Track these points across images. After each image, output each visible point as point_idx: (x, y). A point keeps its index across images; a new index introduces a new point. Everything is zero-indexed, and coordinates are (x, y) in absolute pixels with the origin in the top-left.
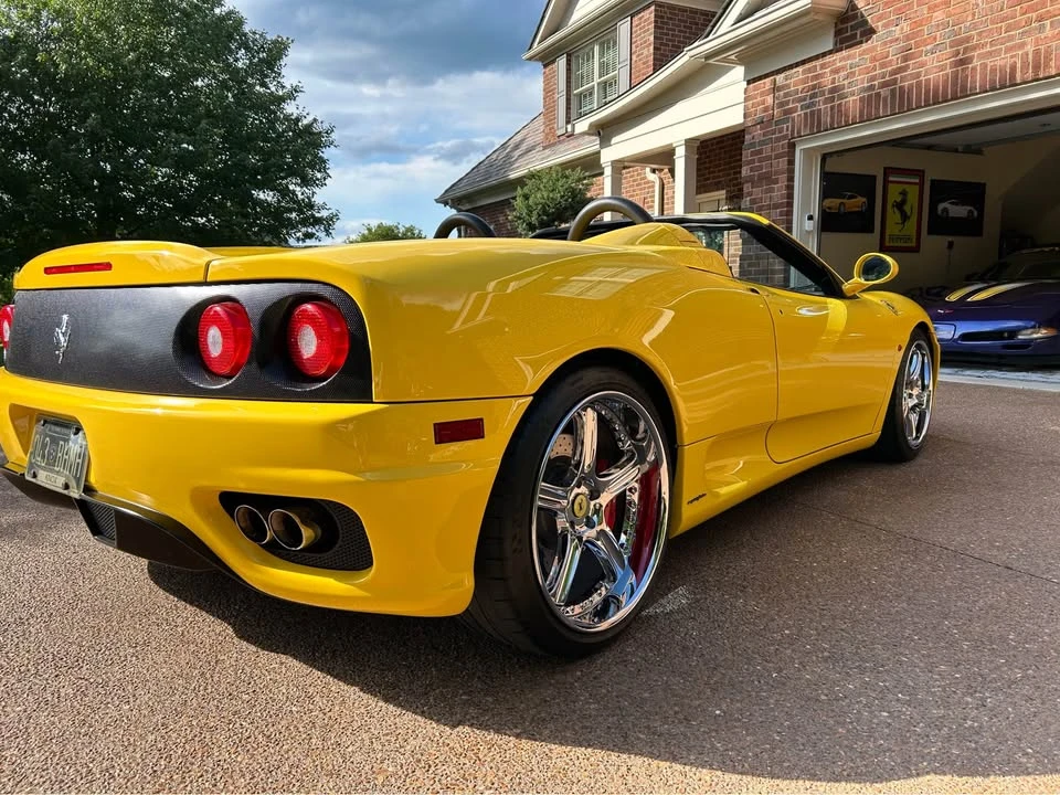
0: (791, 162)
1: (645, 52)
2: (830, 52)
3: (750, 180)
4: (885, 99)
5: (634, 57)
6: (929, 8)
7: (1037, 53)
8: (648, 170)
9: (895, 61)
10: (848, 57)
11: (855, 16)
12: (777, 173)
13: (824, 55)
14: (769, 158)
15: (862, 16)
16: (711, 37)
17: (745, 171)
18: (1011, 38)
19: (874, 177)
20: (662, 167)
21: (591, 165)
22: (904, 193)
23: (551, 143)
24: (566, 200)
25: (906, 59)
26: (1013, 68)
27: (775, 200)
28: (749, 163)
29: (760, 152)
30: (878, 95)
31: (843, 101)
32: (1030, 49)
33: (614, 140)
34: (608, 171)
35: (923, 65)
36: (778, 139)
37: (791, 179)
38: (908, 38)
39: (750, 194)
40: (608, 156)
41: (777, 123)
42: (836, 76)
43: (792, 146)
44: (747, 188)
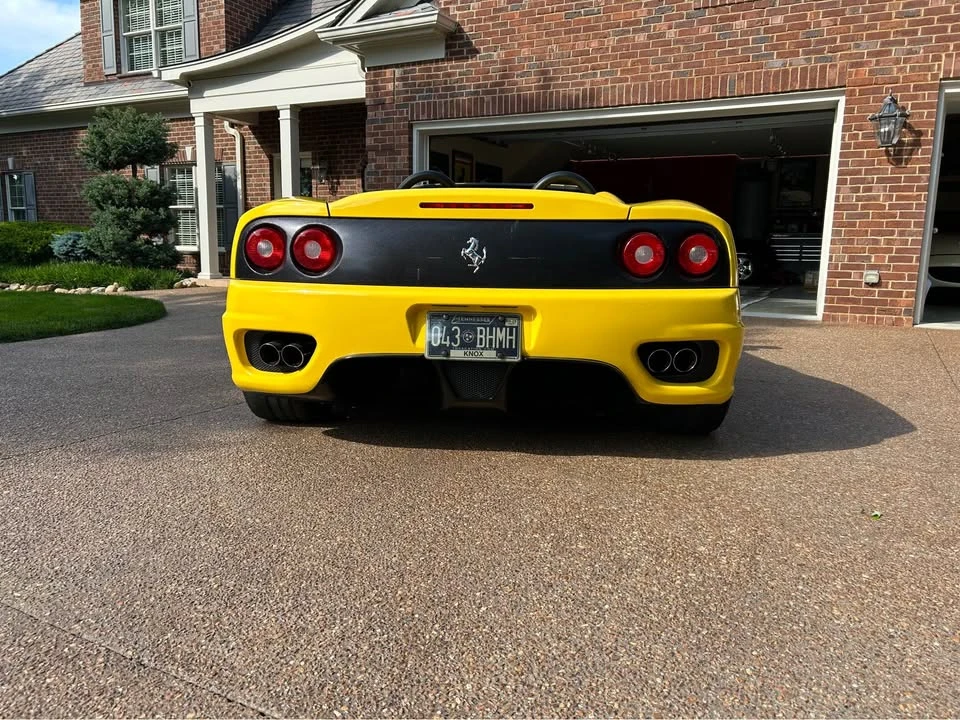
0: (411, 139)
1: (215, 13)
2: (443, 60)
3: (374, 149)
4: (488, 103)
5: (202, 15)
6: (519, 44)
7: (592, 90)
8: (226, 123)
9: (496, 77)
10: (458, 67)
11: (462, 38)
12: (400, 146)
13: (437, 61)
14: (392, 133)
15: (468, 38)
16: (337, 27)
17: (369, 141)
18: (576, 77)
19: (447, 156)
20: (242, 123)
21: (179, 109)
22: (463, 170)
23: (95, 80)
24: (150, 143)
25: (503, 77)
26: (577, 97)
27: (399, 168)
28: (373, 135)
29: (382, 128)
30: (482, 99)
31: (455, 99)
32: (588, 87)
33: (207, 93)
34: (200, 122)
35: (516, 83)
36: (399, 120)
37: (411, 153)
38: (503, 62)
39: (374, 160)
40: (198, 107)
41: (398, 107)
42: (448, 79)
43: (411, 127)
44: (371, 155)
